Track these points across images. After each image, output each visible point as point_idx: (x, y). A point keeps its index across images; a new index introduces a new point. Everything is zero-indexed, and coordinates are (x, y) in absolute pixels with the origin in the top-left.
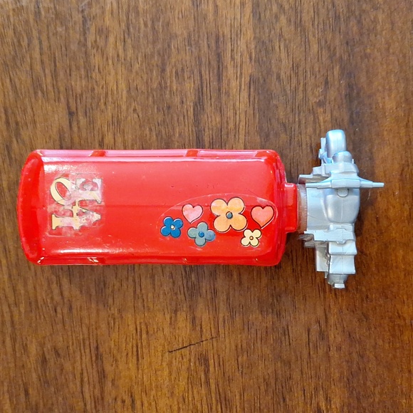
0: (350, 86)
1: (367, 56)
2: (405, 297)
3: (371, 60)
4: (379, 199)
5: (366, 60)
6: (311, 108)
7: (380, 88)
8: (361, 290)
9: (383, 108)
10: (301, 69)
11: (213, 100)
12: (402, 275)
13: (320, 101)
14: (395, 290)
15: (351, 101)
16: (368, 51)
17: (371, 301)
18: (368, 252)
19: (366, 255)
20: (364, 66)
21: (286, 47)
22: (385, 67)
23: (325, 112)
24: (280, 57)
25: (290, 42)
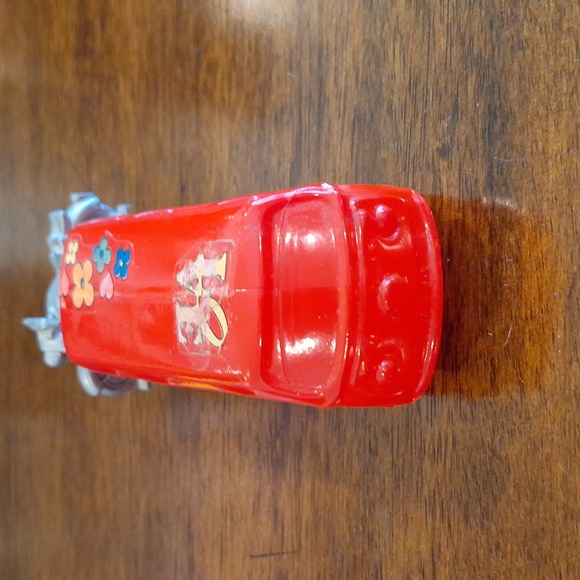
0: (491, 112)
1: (520, 45)
2: (563, 566)
3: (529, 52)
4: (528, 344)
5: (521, 53)
6: (431, 161)
7: (541, 110)
8: (488, 529)
9: (544, 152)
10: (420, 87)
11: (311, 157)
12: (560, 517)
13: (444, 145)
14: (546, 544)
15: (491, 142)
16: (526, 33)
17: (504, 557)
18: (503, 454)
19: (500, 459)
20: (516, 67)
21: (403, 49)
22: (552, 62)
23: (450, 167)
24: (393, 69)
25: (408, 40)
